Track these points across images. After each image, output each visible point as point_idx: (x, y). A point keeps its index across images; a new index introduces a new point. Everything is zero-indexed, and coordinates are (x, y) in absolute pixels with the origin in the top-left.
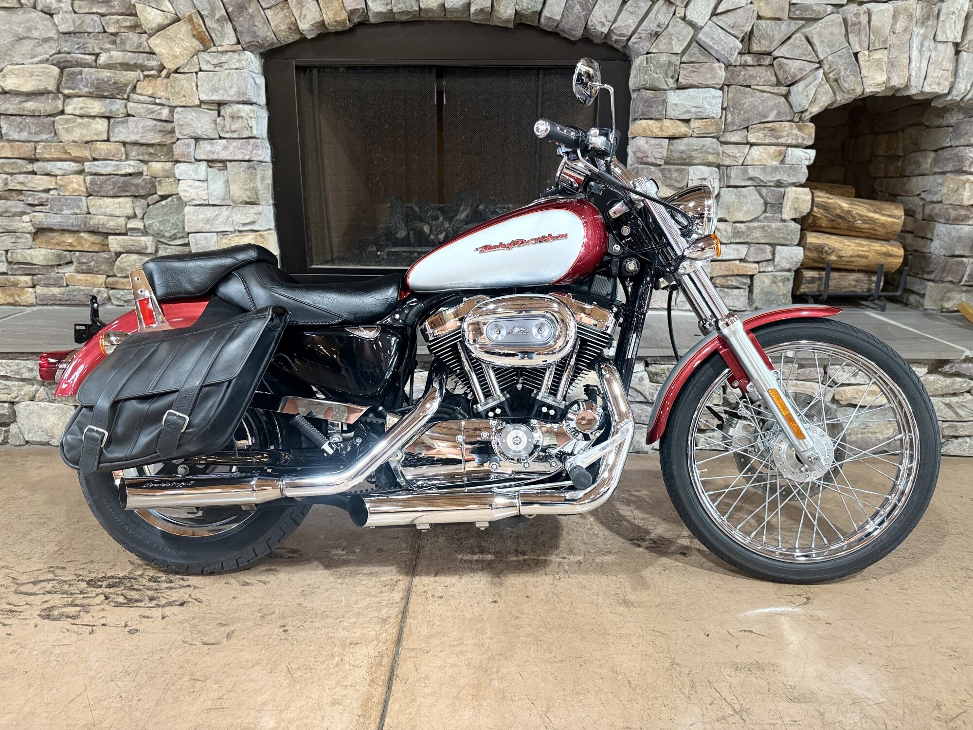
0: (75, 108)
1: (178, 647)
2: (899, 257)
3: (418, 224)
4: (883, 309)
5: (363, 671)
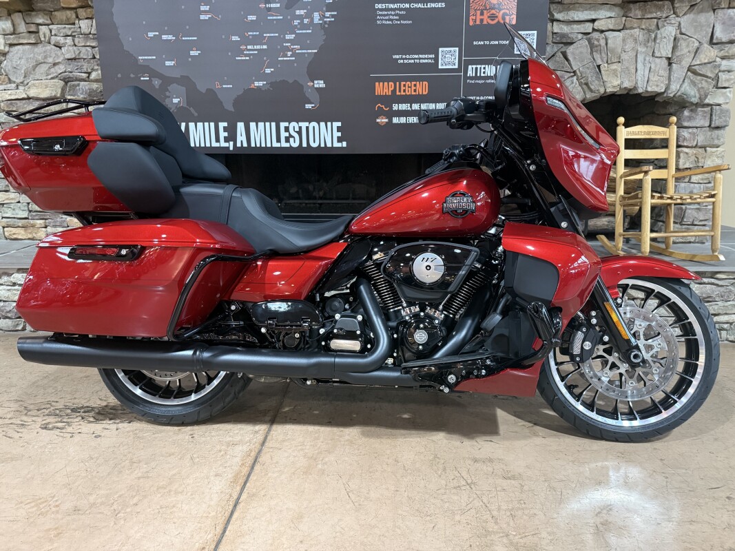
5: (238, 460)
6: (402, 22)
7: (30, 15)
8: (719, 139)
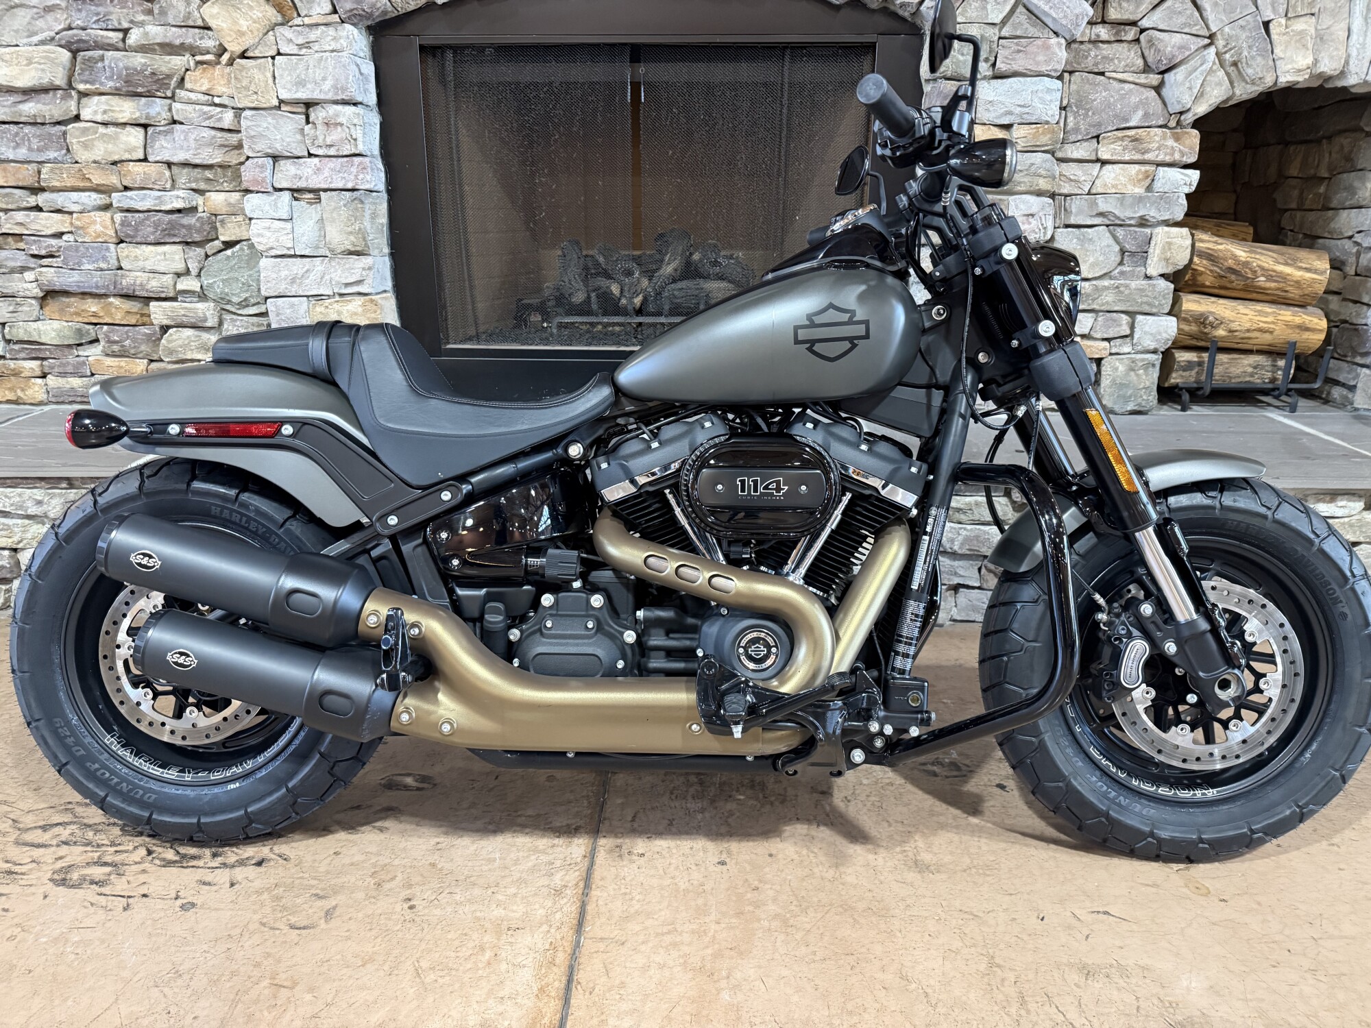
0: (96, 112)
1: (253, 933)
2: (1321, 331)
3: (602, 282)
4: (1293, 409)
5: (527, 975)
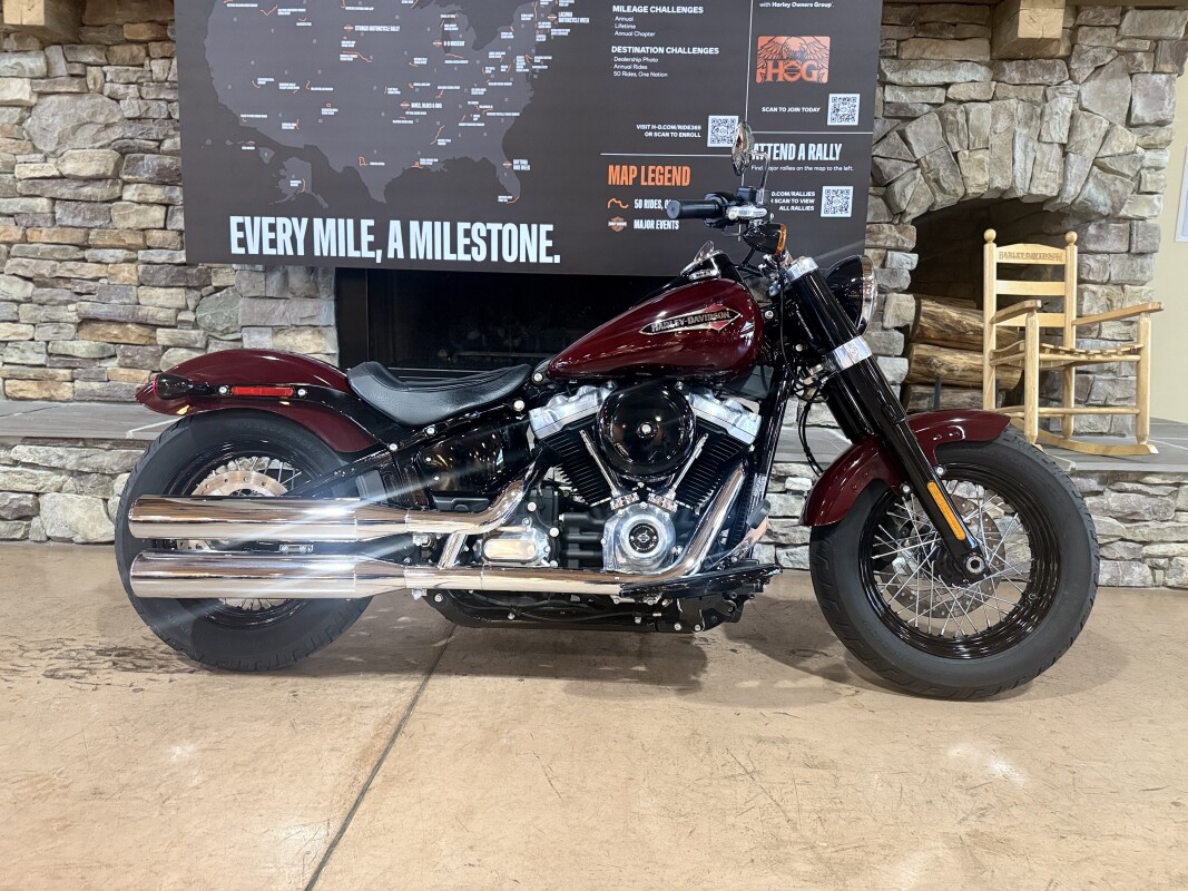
0: (133, 195)
6: (654, 75)
7: (76, 49)
8: (1142, 271)
